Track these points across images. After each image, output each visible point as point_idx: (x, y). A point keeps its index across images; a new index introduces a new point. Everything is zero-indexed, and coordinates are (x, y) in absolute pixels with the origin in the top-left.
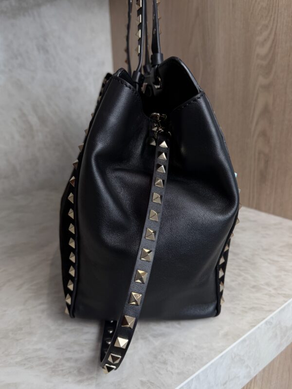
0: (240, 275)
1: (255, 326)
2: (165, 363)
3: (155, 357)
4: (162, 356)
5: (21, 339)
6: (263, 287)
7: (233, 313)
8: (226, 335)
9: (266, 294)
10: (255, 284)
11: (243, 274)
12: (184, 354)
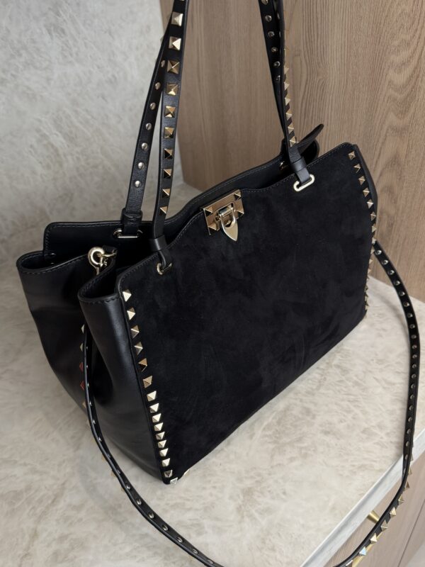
0: (349, 411)
1: (363, 494)
2: (273, 549)
3: (263, 541)
4: (270, 540)
5: (123, 521)
6: (374, 431)
7: (341, 475)
8: (334, 508)
9: (377, 444)
10: (366, 426)
11: (352, 408)
12: (292, 537)
